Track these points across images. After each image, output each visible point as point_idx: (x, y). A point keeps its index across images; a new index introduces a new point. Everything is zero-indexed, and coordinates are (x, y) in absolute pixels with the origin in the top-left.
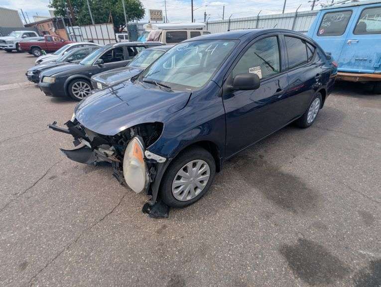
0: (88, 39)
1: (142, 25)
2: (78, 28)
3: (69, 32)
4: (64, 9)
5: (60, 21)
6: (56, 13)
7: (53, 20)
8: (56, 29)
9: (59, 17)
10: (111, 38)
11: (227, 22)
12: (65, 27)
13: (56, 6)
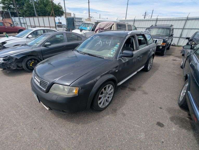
0: (31, 26)
1: (81, 19)
2: (23, 19)
3: (14, 21)
4: (10, 6)
5: (7, 13)
6: (3, 8)
7: (2, 12)
8: (3, 18)
9: (6, 10)
10: (51, 26)
11: (133, 21)
12: (11, 17)
13: (4, 3)
